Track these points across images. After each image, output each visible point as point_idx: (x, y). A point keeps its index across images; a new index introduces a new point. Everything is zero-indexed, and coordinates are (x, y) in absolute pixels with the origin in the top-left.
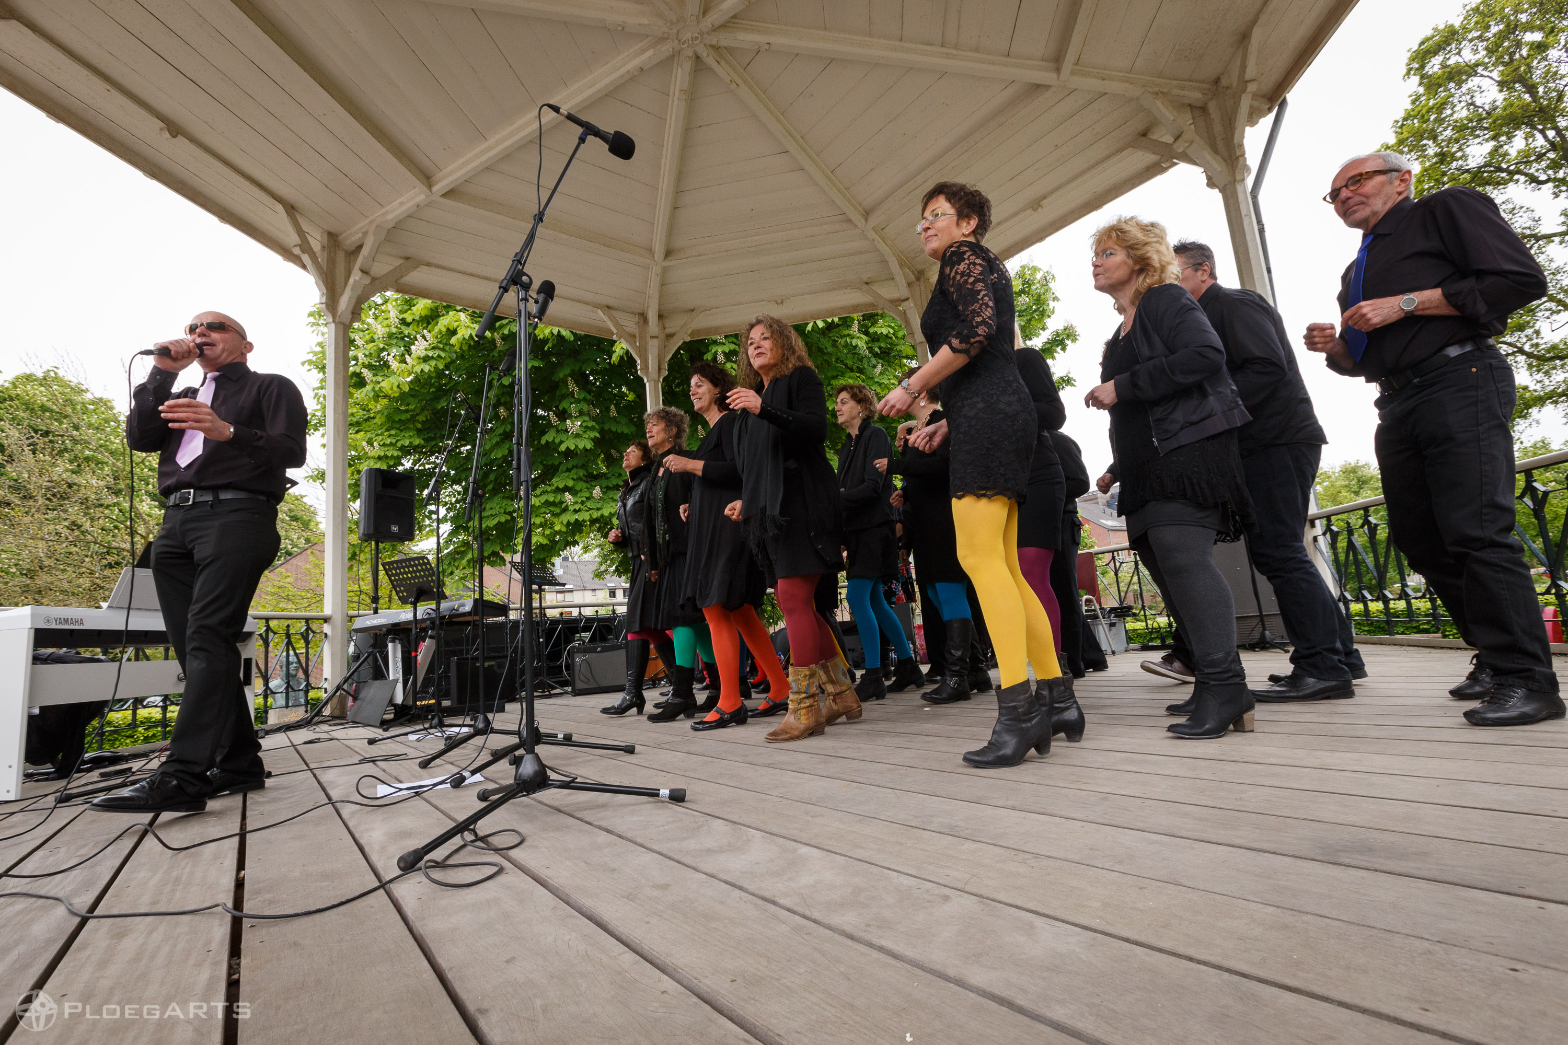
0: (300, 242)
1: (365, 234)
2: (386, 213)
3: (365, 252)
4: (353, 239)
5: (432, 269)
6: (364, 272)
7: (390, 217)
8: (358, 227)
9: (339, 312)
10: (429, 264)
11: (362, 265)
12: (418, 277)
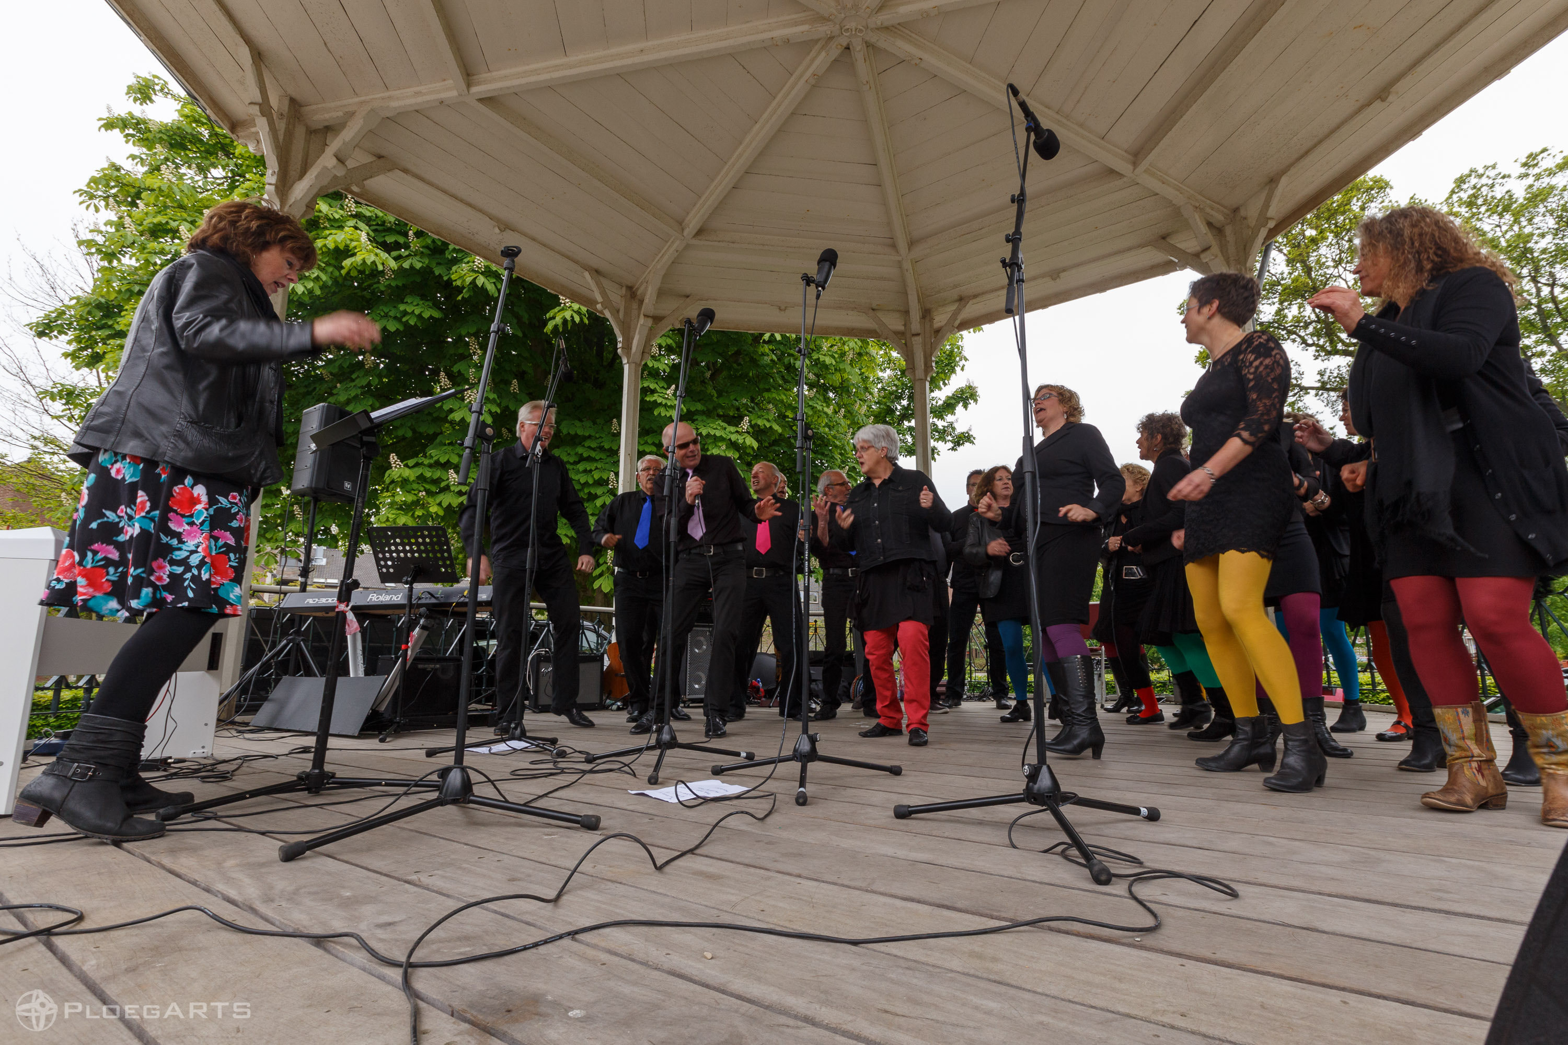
0: (260, 101)
1: (352, 114)
2: (390, 97)
3: (347, 135)
4: (327, 116)
5: (408, 178)
6: (341, 160)
7: (394, 104)
8: (339, 103)
9: (291, 200)
10: (405, 171)
11: (339, 150)
12: (383, 184)
